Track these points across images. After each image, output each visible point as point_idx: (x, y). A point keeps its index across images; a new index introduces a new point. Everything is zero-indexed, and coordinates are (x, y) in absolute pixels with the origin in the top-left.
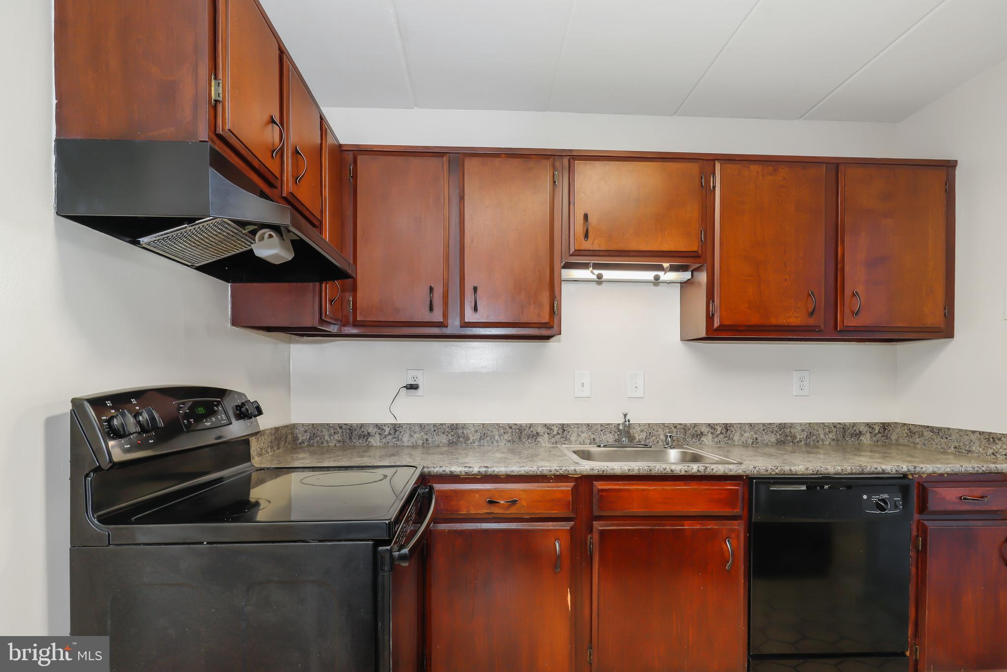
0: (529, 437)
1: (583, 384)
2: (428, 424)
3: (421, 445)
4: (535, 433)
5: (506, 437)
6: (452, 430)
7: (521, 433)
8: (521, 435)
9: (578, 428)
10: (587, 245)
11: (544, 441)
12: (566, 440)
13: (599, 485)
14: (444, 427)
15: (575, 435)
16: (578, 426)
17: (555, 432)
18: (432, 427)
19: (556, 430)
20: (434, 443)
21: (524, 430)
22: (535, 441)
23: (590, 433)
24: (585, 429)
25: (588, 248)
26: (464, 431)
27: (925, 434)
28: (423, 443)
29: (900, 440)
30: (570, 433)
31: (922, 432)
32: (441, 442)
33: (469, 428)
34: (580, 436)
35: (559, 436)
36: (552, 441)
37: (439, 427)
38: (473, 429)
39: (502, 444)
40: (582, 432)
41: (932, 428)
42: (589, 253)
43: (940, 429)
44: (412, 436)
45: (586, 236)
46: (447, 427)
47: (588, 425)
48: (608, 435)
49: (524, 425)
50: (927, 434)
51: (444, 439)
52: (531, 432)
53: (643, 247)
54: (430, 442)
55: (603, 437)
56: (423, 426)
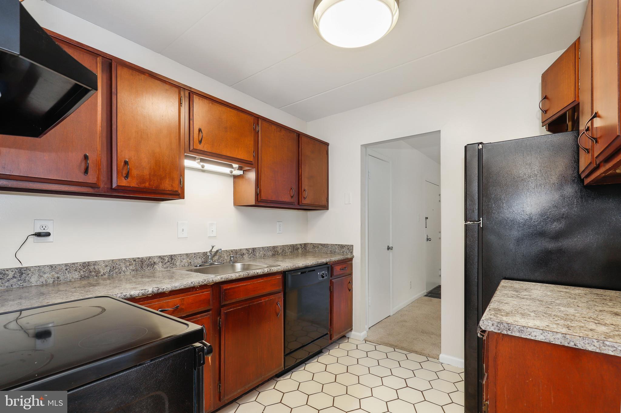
0: (148, 266)
1: (183, 229)
2: (59, 265)
3: (51, 282)
4: (153, 263)
5: (131, 267)
6: (84, 267)
7: (142, 264)
8: (143, 265)
9: (181, 256)
10: (200, 147)
11: (159, 267)
12: (173, 265)
13: (225, 287)
14: (76, 265)
15: (179, 261)
16: (181, 255)
17: (166, 261)
18: (63, 266)
19: (167, 259)
20: (66, 279)
21: (145, 261)
22: (153, 268)
23: (188, 259)
24: (185, 257)
25: (201, 149)
26: (96, 267)
27: (319, 247)
28: (54, 281)
29: (310, 250)
30: (176, 261)
31: (318, 246)
32: (73, 278)
33: (100, 264)
34: (182, 261)
35: (169, 263)
36: (165, 266)
37: (71, 266)
38: (104, 265)
39: (128, 273)
40: (184, 259)
41: (322, 244)
42: (202, 152)
43: (325, 244)
44: (41, 276)
45: (200, 142)
46: (79, 266)
47: (187, 254)
48: (199, 259)
49: (144, 258)
50: (320, 247)
51: (76, 275)
52: (150, 262)
53: (228, 154)
54: (61, 279)
55: (196, 261)
56: (54, 267)
